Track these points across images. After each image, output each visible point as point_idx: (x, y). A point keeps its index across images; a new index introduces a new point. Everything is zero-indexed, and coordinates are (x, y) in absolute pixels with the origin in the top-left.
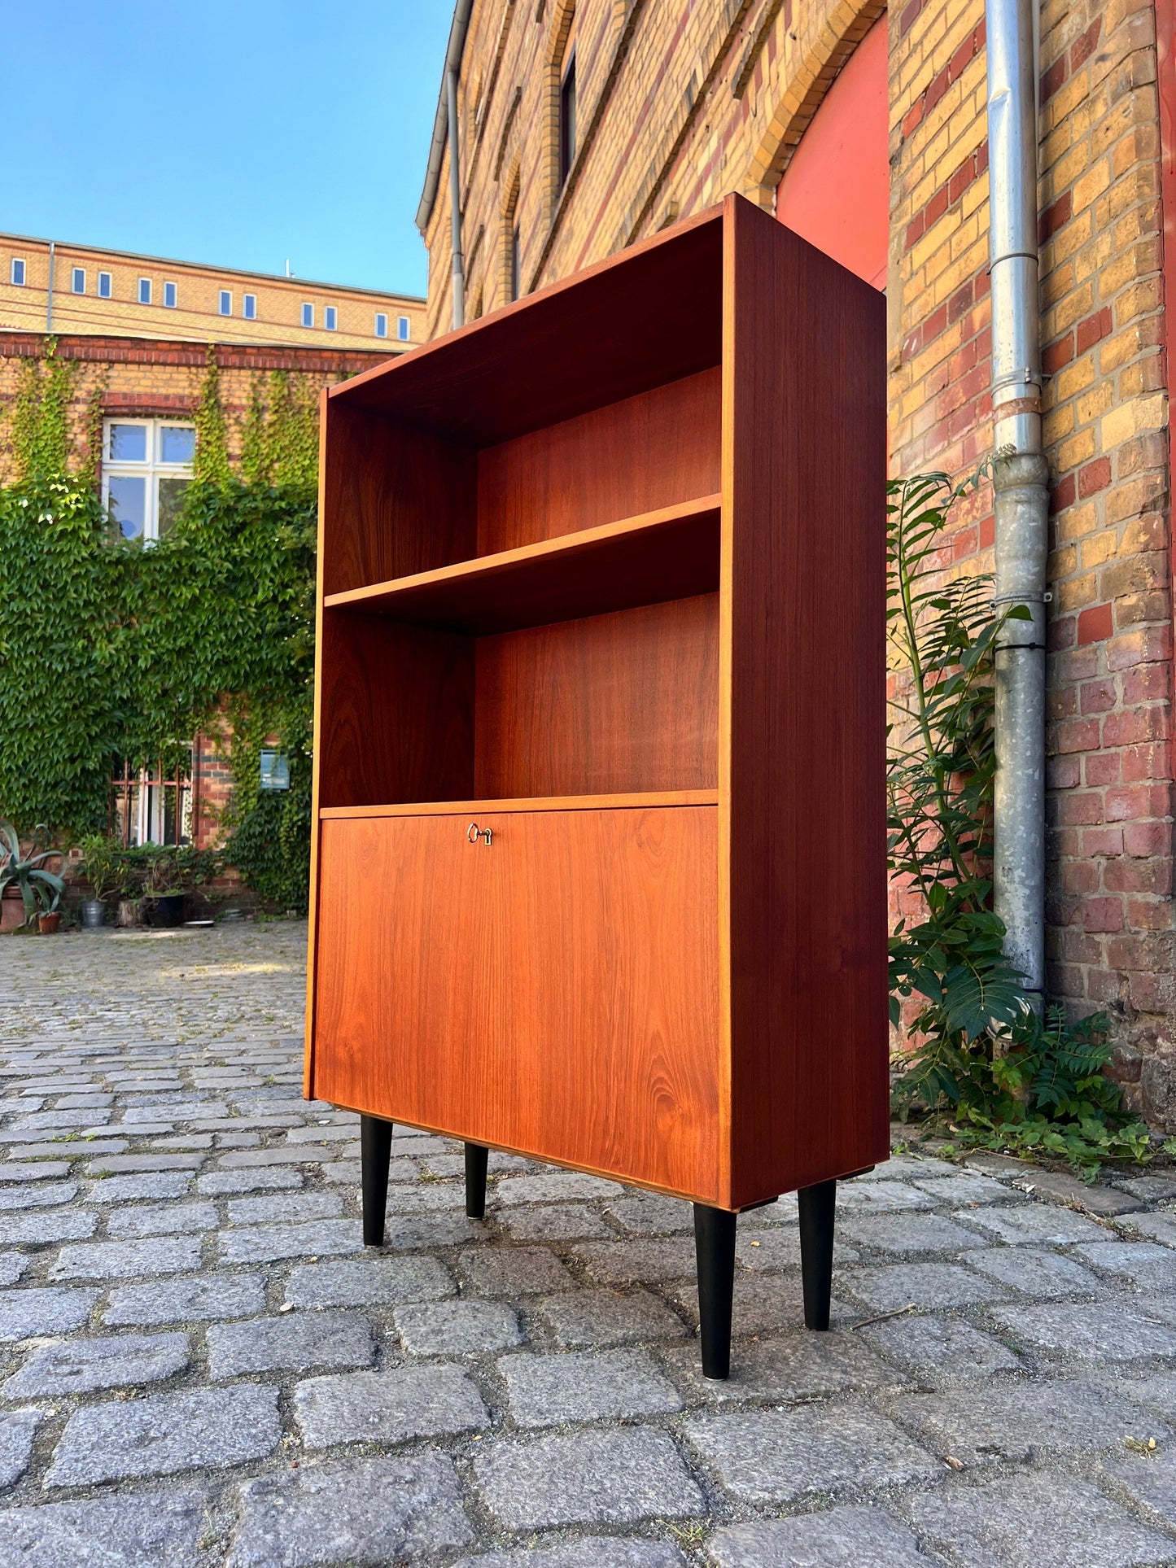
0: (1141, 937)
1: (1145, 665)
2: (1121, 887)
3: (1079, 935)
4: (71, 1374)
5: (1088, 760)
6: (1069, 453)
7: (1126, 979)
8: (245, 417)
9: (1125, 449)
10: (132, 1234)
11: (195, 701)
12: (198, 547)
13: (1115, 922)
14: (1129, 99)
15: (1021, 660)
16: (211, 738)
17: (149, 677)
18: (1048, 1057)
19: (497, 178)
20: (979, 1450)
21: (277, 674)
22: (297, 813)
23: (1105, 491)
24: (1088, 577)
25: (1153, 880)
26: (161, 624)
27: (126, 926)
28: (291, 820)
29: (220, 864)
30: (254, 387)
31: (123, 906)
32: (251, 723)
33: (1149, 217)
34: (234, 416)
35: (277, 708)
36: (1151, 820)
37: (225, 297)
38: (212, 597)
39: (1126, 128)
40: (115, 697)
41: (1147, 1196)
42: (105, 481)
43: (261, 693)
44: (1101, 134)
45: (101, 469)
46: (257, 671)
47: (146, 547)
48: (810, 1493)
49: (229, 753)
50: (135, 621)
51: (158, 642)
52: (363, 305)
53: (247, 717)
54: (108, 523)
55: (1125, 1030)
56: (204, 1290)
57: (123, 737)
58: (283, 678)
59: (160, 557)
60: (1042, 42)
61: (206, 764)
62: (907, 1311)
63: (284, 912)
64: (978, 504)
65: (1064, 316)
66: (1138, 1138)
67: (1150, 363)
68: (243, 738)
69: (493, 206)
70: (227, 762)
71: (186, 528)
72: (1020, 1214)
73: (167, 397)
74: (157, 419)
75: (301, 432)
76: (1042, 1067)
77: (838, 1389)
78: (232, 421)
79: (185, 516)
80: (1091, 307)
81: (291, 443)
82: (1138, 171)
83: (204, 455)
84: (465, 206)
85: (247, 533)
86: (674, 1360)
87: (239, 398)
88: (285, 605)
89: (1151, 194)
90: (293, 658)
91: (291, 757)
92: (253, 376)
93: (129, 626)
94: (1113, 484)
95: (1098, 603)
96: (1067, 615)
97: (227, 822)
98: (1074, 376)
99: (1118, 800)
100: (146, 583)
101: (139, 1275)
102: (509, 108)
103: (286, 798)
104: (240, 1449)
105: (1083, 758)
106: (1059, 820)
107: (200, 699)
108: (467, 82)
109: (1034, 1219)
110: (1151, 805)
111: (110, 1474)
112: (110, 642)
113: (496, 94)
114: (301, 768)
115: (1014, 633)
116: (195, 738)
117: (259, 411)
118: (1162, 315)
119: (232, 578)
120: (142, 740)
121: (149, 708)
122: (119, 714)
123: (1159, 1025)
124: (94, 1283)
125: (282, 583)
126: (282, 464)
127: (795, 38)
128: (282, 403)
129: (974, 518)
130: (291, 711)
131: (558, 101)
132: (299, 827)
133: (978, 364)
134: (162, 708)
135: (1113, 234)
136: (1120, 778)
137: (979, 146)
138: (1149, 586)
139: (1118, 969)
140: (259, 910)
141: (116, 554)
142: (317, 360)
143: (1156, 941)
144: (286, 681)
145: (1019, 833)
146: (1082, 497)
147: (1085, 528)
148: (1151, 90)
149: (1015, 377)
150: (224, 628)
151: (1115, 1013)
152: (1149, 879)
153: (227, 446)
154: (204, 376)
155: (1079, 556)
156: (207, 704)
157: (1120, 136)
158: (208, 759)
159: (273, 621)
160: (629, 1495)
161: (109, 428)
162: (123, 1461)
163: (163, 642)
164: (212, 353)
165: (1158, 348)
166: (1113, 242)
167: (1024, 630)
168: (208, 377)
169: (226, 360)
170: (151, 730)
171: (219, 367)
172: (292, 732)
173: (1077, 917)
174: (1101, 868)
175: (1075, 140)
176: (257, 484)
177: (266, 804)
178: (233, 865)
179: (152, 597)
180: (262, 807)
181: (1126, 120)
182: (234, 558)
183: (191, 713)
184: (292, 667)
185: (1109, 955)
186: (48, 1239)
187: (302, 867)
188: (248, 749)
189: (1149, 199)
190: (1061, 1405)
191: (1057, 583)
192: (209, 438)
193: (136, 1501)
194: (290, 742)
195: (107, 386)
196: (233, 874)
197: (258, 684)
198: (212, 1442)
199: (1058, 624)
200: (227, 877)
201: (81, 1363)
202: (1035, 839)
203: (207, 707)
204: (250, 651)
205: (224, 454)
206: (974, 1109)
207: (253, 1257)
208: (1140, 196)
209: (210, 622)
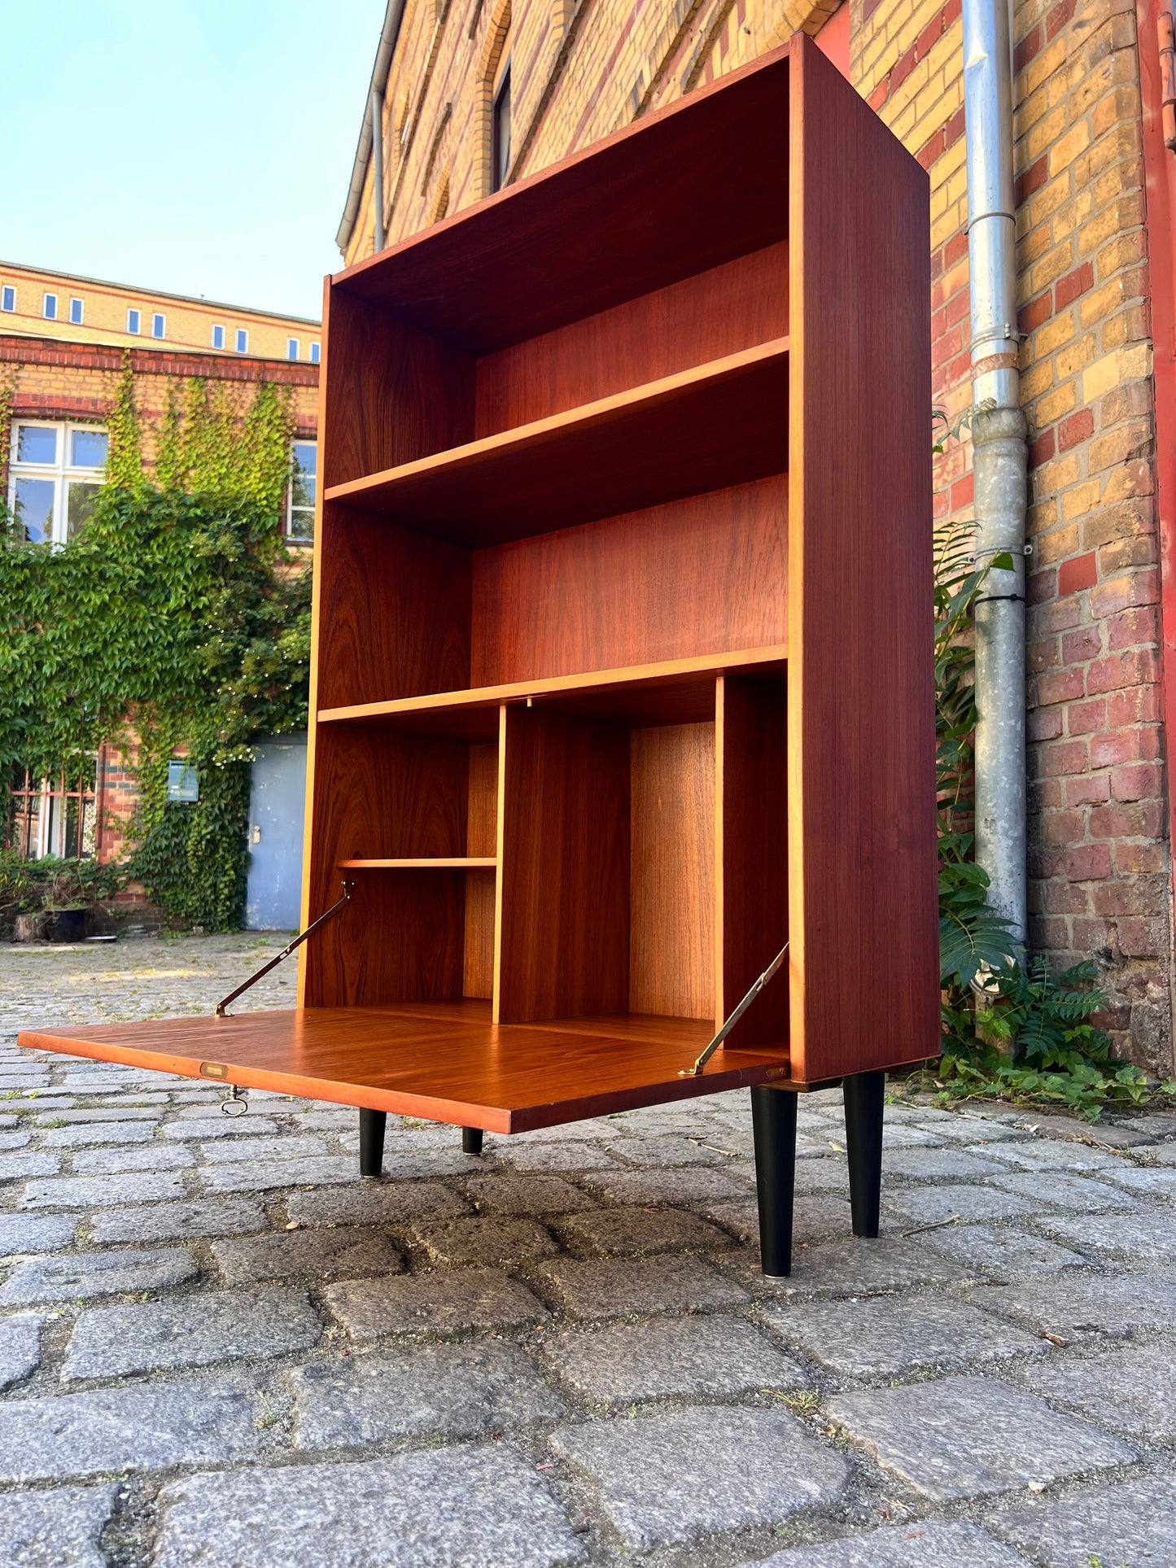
0: (1131, 882)
1: (1132, 610)
2: (1109, 833)
3: (1063, 885)
4: (67, 1283)
5: (1071, 709)
6: (1048, 408)
7: (1115, 925)
8: (162, 423)
9: (1109, 399)
10: (101, 1171)
11: (102, 709)
12: (109, 553)
13: (1103, 869)
14: (1109, 62)
15: (1003, 612)
16: (117, 748)
17: (54, 684)
18: (1034, 1008)
19: (424, 193)
20: (1076, 1328)
21: (188, 683)
22: (206, 826)
23: (1087, 443)
24: (1070, 528)
25: (1144, 823)
26: (68, 629)
27: (23, 941)
28: (199, 833)
29: (124, 878)
30: (171, 393)
31: (21, 920)
32: (160, 734)
33: (1130, 173)
34: (150, 421)
35: (187, 719)
36: (1141, 763)
37: (134, 316)
38: (123, 604)
39: (1106, 89)
40: (17, 704)
41: (1153, 1132)
42: (12, 483)
43: (170, 702)
44: (1079, 98)
45: (8, 471)
46: (167, 680)
47: (53, 551)
48: (915, 1366)
49: (135, 763)
50: (40, 626)
51: (65, 648)
52: (275, 329)
53: (155, 727)
54: (13, 526)
55: (1113, 978)
56: (197, 1213)
57: (24, 746)
58: (194, 687)
59: (69, 562)
60: (1015, 14)
61: (111, 774)
62: (953, 1221)
63: (190, 929)
64: (950, 467)
65: (1041, 275)
66: (1135, 1079)
67: (1134, 313)
68: (150, 749)
69: (419, 222)
70: (133, 773)
71: (96, 533)
72: (1033, 1148)
73: (79, 400)
74: (68, 422)
75: (219, 440)
76: (1028, 1018)
77: (909, 1283)
78: (146, 427)
79: (96, 521)
80: (1070, 265)
81: (208, 450)
82: (1119, 130)
83: (117, 460)
84: (389, 223)
85: (160, 540)
86: (726, 1263)
87: (155, 404)
88: (198, 614)
89: (1132, 151)
90: (205, 667)
91: (200, 769)
92: (170, 382)
93: (34, 632)
94: (1096, 435)
95: (1081, 552)
96: (1047, 567)
97: (132, 835)
98: (1052, 333)
99: (1105, 746)
100: (53, 588)
101: (119, 1203)
102: (437, 125)
103: (195, 810)
104: (280, 1340)
105: (1065, 709)
106: (1040, 773)
107: (107, 708)
108: (393, 102)
109: (1050, 1152)
110: (1141, 748)
111: (137, 1366)
112: (14, 647)
113: (424, 112)
114: (210, 780)
115: (994, 585)
116: (101, 748)
117: (175, 417)
118: (1146, 267)
119: (144, 585)
120: (45, 749)
121: (53, 716)
122: (21, 722)
123: (1149, 970)
124: (71, 1210)
125: (195, 591)
126: (198, 471)
127: (749, 33)
128: (200, 410)
129: (945, 481)
130: (202, 722)
131: (490, 116)
132: (208, 841)
133: (949, 330)
134: (67, 716)
135: (1093, 192)
136: (1107, 723)
137: (947, 120)
138: (1135, 532)
139: (1105, 916)
140: (164, 926)
141: (22, 557)
142: (236, 369)
143: (1147, 884)
144: (197, 691)
145: (1002, 784)
146: (1062, 450)
147: (1066, 480)
148: (1131, 52)
149: (995, 332)
150: (133, 635)
151: (1103, 961)
152: (1139, 822)
153: (141, 452)
154: (119, 380)
155: (1059, 509)
156: (113, 712)
157: (1099, 97)
158: (114, 769)
159: (185, 629)
160: (724, 1370)
161: (17, 430)
162: (150, 1354)
163: (69, 648)
164: (128, 357)
165: (1142, 299)
166: (1094, 200)
167: (1005, 581)
168: (123, 381)
169: (142, 365)
170: (54, 739)
171: (134, 372)
172: (203, 743)
173: (1060, 869)
174: (1086, 816)
175: (1052, 105)
176: (171, 491)
177: (173, 817)
178: (138, 879)
179: (59, 602)
180: (169, 820)
181: (1106, 83)
182: (147, 564)
183: (97, 722)
184: (204, 677)
185: (1096, 903)
186: (10, 1175)
187: (210, 882)
188: (156, 760)
189: (1129, 157)
190: (1144, 1293)
191: (1035, 538)
192: (122, 443)
193: (175, 1388)
194: (200, 753)
195: (17, 386)
196: (138, 889)
197: (168, 693)
198: (247, 1335)
199: (1037, 577)
200: (130, 892)
201: (75, 1274)
202: (1018, 790)
203: (114, 716)
204: (161, 659)
205: (138, 460)
206: (962, 1061)
207: (243, 1186)
208: (1122, 153)
209: (119, 629)
